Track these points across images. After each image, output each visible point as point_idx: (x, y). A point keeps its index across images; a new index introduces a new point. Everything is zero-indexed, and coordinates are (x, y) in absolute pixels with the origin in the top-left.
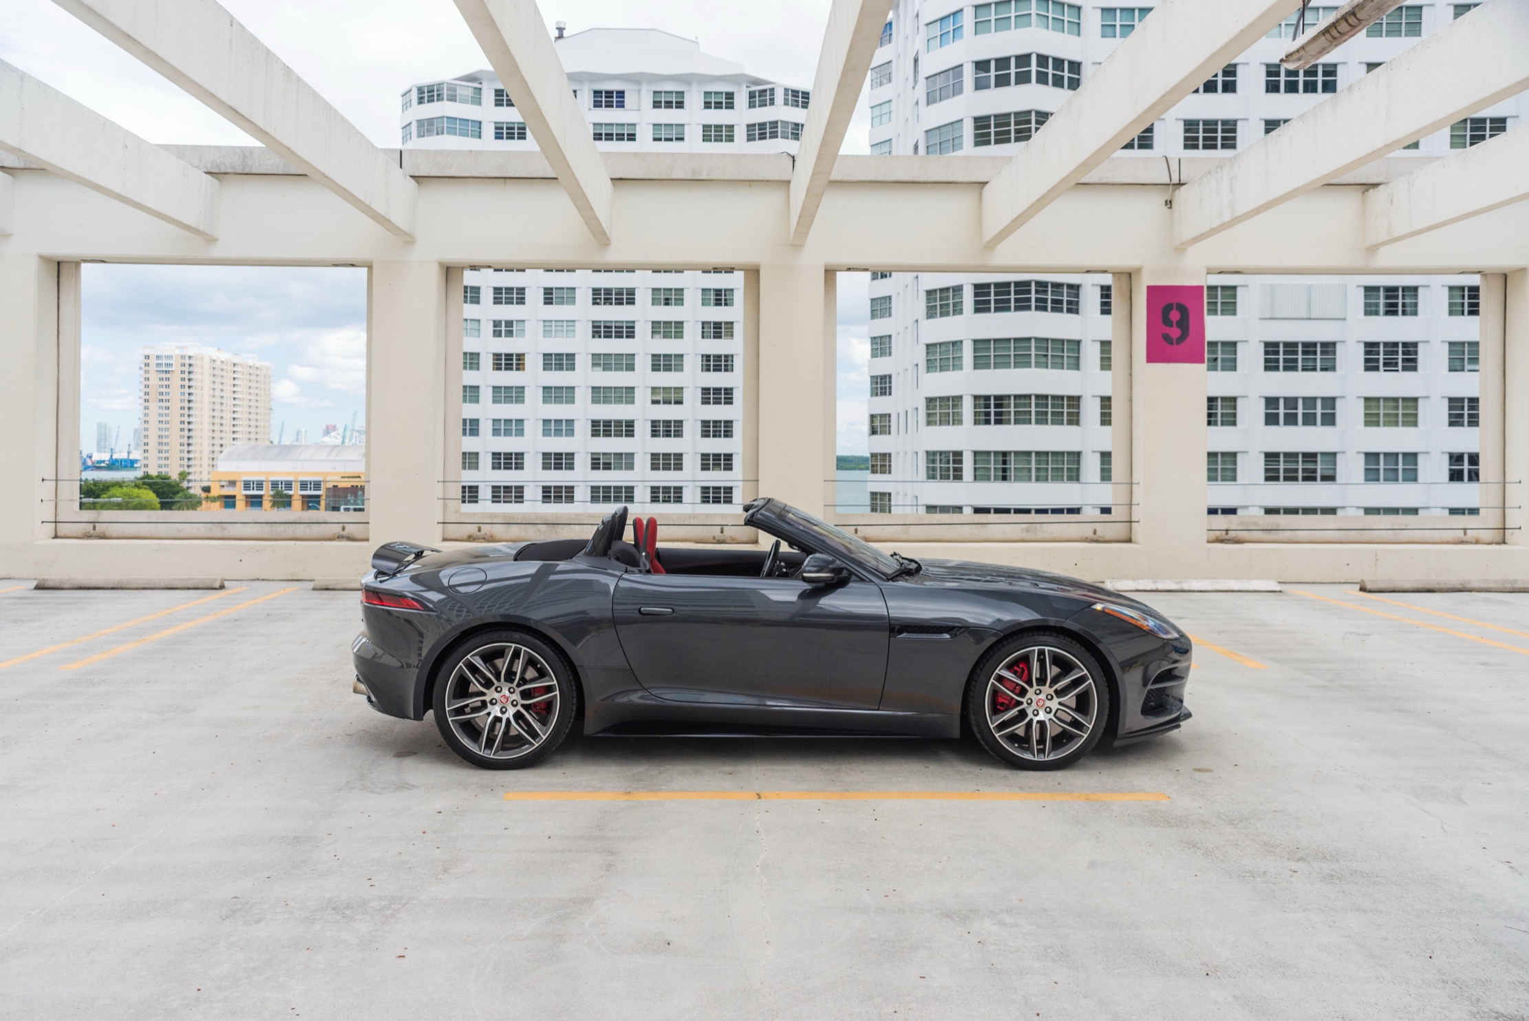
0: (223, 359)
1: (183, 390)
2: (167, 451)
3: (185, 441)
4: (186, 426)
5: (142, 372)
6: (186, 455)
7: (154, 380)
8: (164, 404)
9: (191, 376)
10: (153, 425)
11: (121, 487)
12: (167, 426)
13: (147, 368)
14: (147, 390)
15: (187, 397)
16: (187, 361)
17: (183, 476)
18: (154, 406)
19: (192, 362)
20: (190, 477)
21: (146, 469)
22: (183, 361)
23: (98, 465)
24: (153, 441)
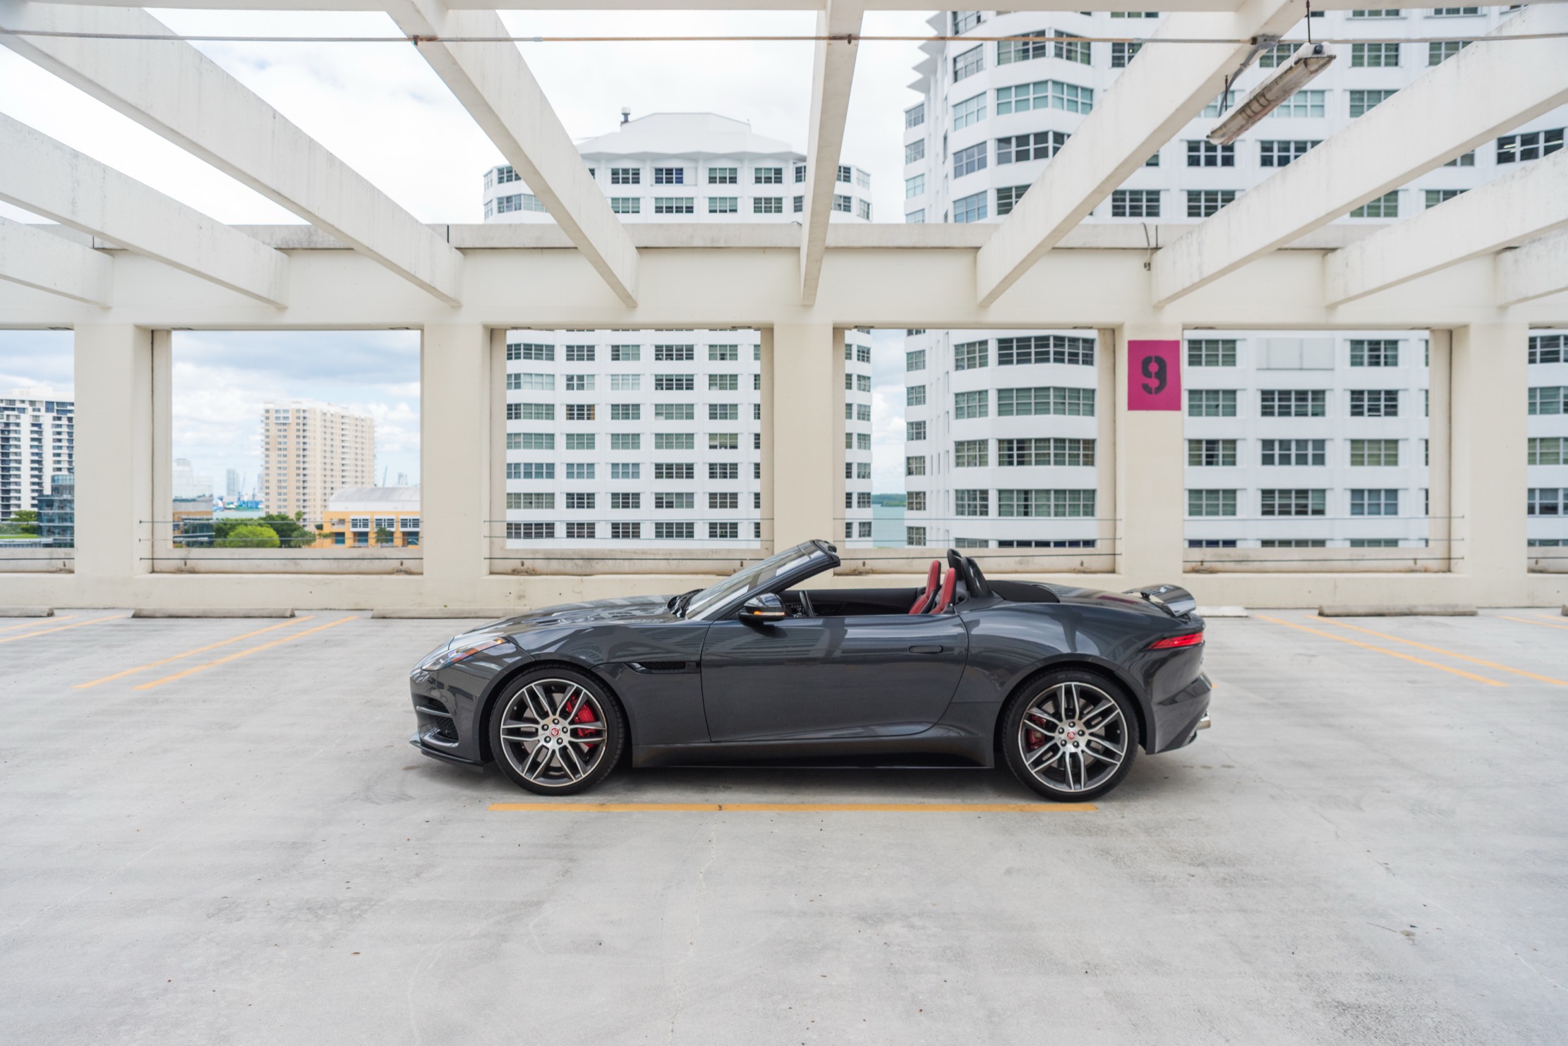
0: (332, 412)
1: (298, 440)
2: (285, 494)
3: (301, 484)
4: (301, 472)
5: (263, 425)
6: (302, 497)
7: (274, 431)
8: (283, 453)
9: (305, 428)
10: (274, 471)
11: (246, 525)
12: (285, 472)
13: (267, 421)
14: (268, 440)
15: (302, 446)
16: (302, 415)
17: (299, 515)
18: (274, 454)
19: (306, 415)
20: (305, 517)
21: (268, 510)
22: (298, 415)
23: (228, 507)
24: (273, 485)
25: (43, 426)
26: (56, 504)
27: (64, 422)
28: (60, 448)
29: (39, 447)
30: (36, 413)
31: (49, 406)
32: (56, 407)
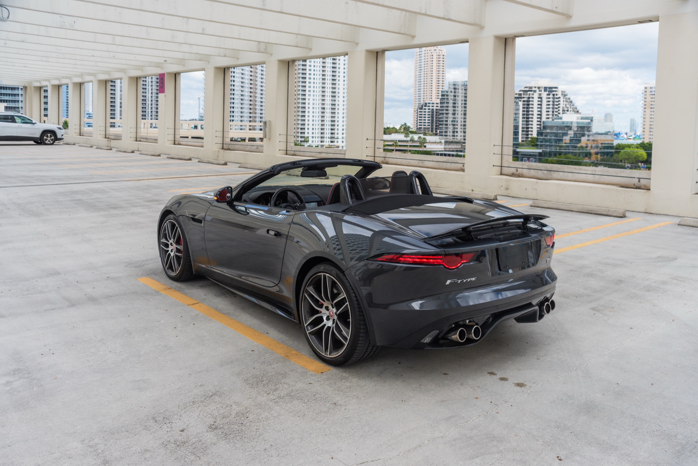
5: (643, 95)
7: (649, 99)
8: (652, 110)
10: (648, 119)
11: (630, 147)
13: (646, 93)
14: (645, 103)
18: (648, 111)
21: (644, 140)
23: (629, 138)
24: (647, 127)
25: (543, 98)
26: (544, 134)
27: (551, 96)
28: (549, 108)
29: (541, 108)
30: (540, 93)
31: (545, 89)
32: (548, 90)
